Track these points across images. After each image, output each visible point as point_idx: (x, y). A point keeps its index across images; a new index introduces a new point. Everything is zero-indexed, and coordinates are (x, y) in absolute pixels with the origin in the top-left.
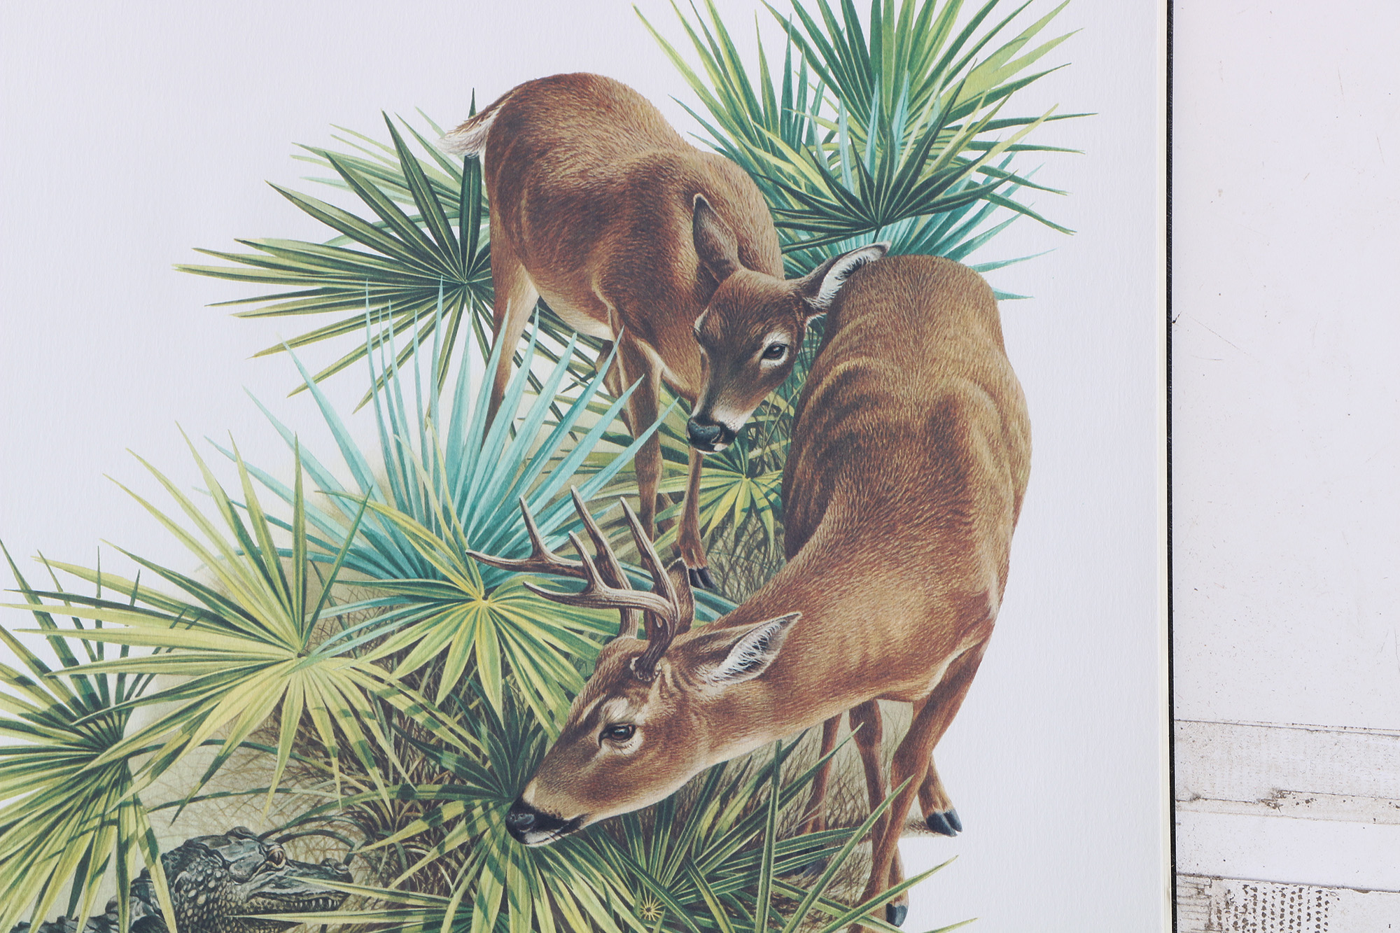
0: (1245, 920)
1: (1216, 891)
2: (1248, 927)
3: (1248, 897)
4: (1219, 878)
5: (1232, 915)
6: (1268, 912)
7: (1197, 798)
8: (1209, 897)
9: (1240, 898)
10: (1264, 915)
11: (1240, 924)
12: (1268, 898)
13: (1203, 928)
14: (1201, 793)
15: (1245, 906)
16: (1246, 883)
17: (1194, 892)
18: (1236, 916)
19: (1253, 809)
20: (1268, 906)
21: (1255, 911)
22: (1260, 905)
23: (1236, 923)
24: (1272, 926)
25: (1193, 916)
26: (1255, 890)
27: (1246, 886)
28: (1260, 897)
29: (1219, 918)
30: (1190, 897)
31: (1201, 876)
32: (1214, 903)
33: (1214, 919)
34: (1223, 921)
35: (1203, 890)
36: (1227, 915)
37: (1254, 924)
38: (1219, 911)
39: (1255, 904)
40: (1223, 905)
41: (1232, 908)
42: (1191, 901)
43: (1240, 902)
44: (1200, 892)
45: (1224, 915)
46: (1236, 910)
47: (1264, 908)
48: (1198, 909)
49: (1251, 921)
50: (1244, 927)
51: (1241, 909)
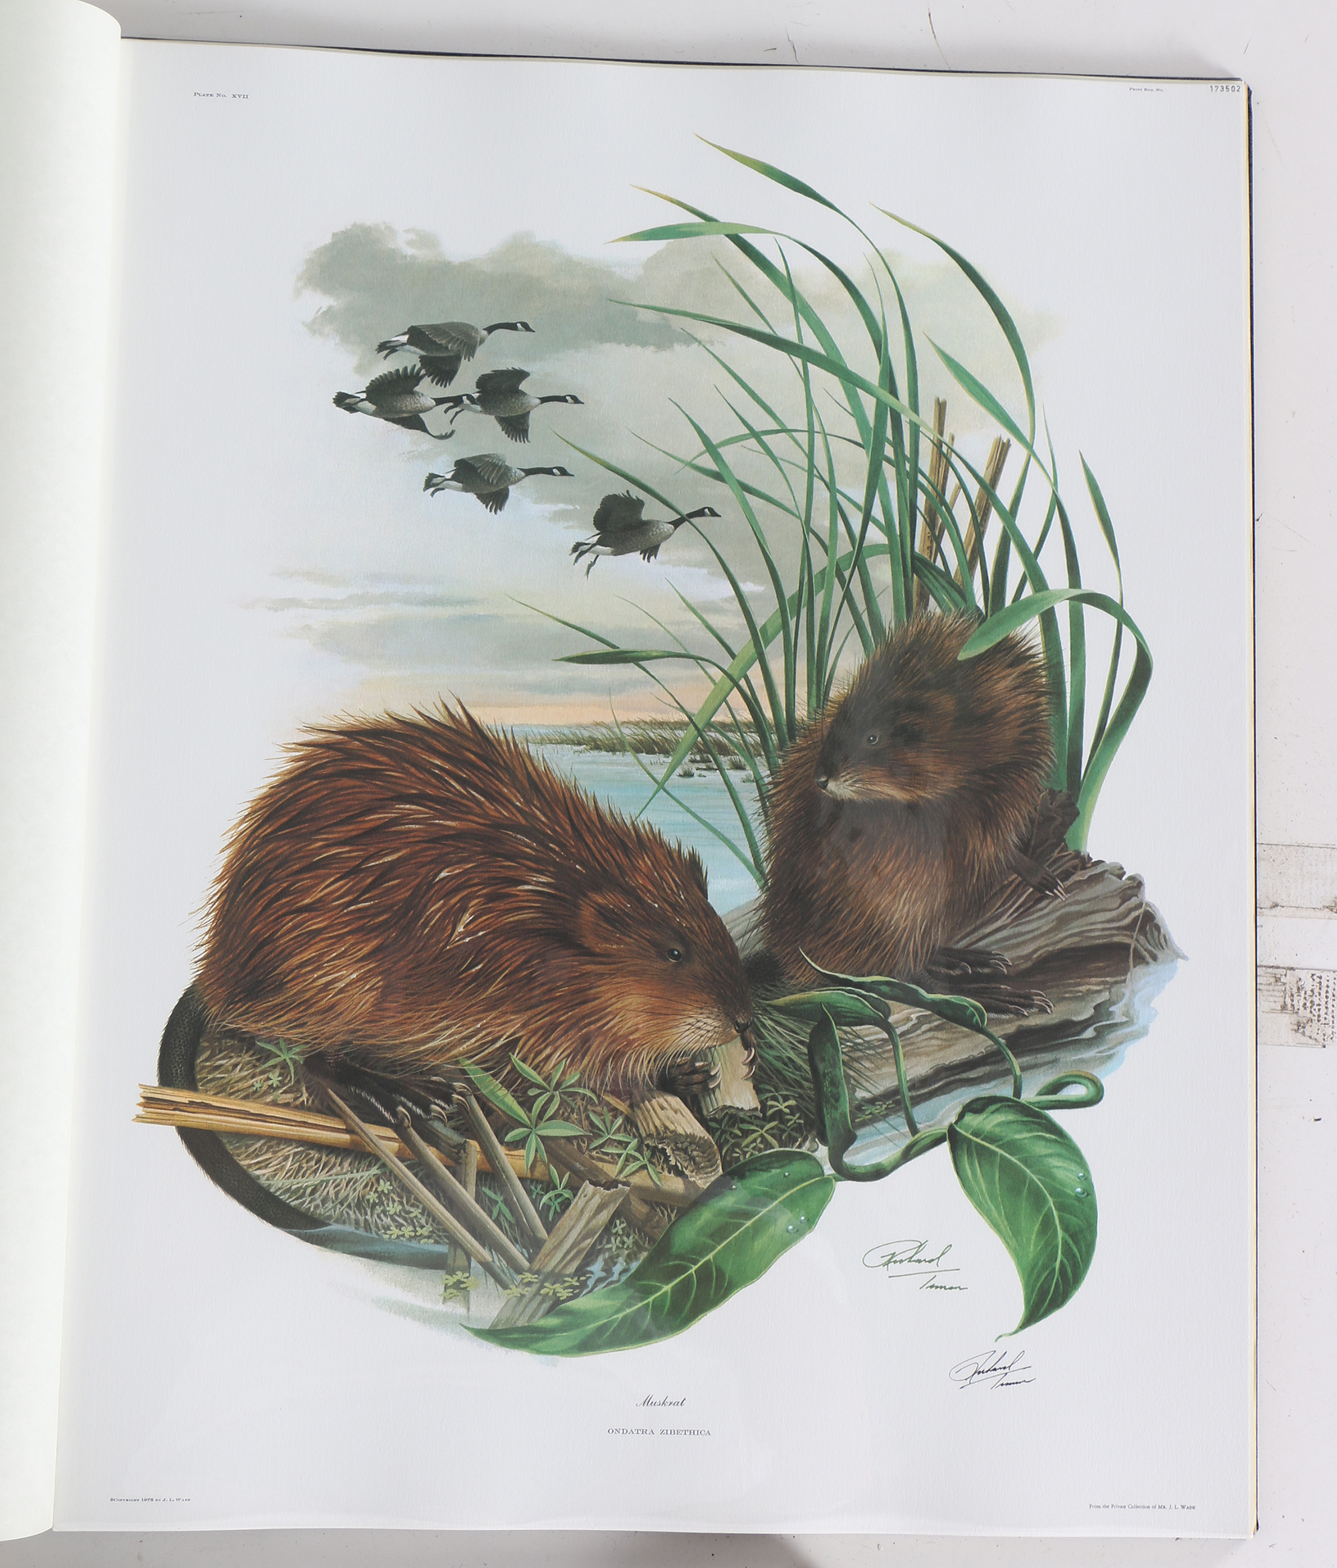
0: (1312, 1002)
1: (1290, 979)
2: (1315, 1007)
3: (1315, 983)
4: (1292, 969)
5: (1302, 998)
6: (1330, 995)
7: (1275, 905)
8: (1284, 984)
9: (1308, 984)
10: (1327, 997)
11: (1308, 1004)
12: (1331, 984)
13: (1280, 1008)
14: (1279, 901)
15: (1312, 991)
16: (1313, 972)
17: (1273, 980)
18: (1305, 998)
19: (1319, 914)
20: (1330, 990)
21: (1320, 994)
22: (1324, 989)
23: (1305, 1004)
24: (1333, 1006)
25: (1272, 999)
26: (1321, 978)
27: (1313, 975)
28: (1324, 983)
29: (1292, 1001)
30: (1270, 984)
31: (1278, 968)
32: (1288, 988)
33: (1288, 1001)
34: (1295, 1002)
35: (1280, 979)
36: (1299, 998)
37: (1319, 1005)
38: (1292, 995)
39: (1320, 989)
40: (1295, 990)
41: (1303, 992)
42: (1271, 988)
43: (1308, 988)
44: (1277, 980)
45: (1296, 998)
46: (1305, 993)
47: (1327, 992)
48: (1276, 993)
49: (1316, 1001)
50: (1311, 1007)
51: (1309, 993)
